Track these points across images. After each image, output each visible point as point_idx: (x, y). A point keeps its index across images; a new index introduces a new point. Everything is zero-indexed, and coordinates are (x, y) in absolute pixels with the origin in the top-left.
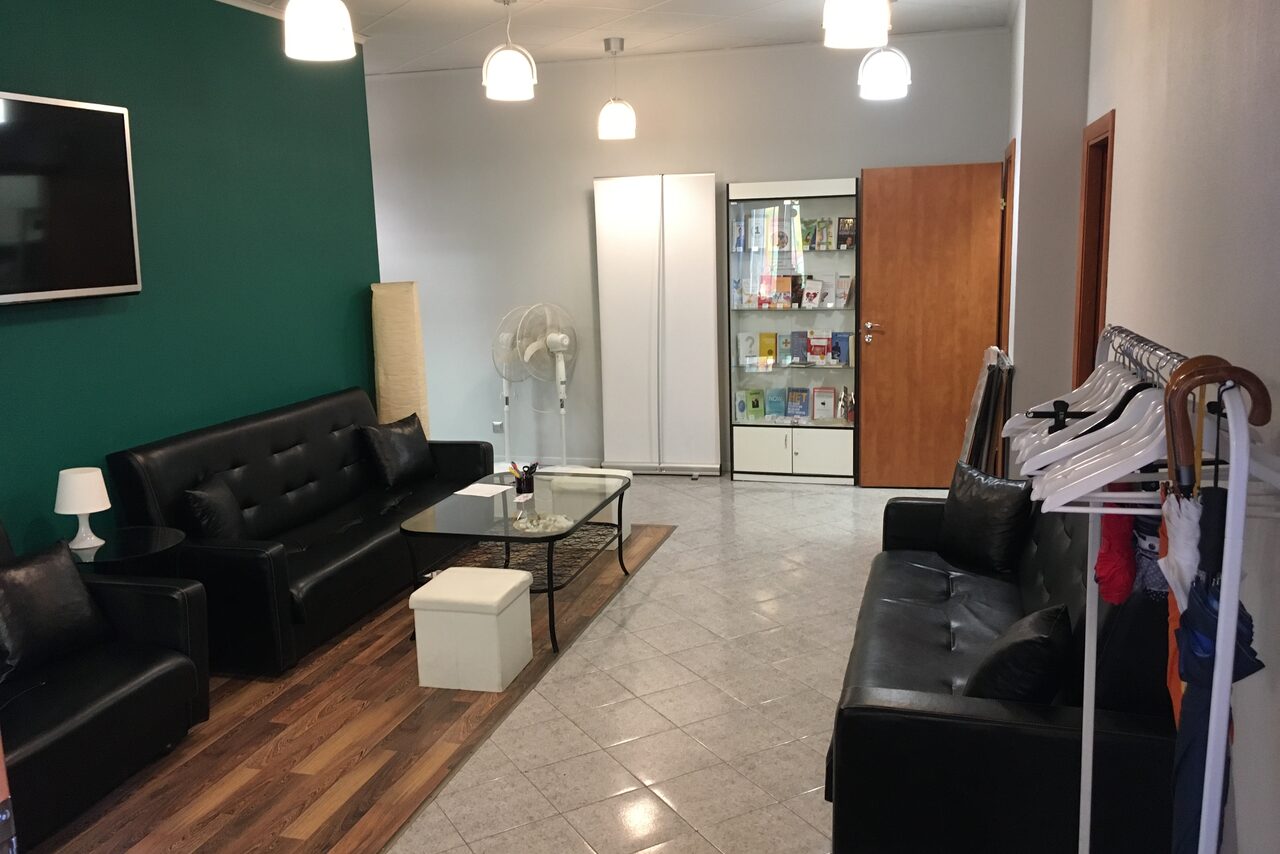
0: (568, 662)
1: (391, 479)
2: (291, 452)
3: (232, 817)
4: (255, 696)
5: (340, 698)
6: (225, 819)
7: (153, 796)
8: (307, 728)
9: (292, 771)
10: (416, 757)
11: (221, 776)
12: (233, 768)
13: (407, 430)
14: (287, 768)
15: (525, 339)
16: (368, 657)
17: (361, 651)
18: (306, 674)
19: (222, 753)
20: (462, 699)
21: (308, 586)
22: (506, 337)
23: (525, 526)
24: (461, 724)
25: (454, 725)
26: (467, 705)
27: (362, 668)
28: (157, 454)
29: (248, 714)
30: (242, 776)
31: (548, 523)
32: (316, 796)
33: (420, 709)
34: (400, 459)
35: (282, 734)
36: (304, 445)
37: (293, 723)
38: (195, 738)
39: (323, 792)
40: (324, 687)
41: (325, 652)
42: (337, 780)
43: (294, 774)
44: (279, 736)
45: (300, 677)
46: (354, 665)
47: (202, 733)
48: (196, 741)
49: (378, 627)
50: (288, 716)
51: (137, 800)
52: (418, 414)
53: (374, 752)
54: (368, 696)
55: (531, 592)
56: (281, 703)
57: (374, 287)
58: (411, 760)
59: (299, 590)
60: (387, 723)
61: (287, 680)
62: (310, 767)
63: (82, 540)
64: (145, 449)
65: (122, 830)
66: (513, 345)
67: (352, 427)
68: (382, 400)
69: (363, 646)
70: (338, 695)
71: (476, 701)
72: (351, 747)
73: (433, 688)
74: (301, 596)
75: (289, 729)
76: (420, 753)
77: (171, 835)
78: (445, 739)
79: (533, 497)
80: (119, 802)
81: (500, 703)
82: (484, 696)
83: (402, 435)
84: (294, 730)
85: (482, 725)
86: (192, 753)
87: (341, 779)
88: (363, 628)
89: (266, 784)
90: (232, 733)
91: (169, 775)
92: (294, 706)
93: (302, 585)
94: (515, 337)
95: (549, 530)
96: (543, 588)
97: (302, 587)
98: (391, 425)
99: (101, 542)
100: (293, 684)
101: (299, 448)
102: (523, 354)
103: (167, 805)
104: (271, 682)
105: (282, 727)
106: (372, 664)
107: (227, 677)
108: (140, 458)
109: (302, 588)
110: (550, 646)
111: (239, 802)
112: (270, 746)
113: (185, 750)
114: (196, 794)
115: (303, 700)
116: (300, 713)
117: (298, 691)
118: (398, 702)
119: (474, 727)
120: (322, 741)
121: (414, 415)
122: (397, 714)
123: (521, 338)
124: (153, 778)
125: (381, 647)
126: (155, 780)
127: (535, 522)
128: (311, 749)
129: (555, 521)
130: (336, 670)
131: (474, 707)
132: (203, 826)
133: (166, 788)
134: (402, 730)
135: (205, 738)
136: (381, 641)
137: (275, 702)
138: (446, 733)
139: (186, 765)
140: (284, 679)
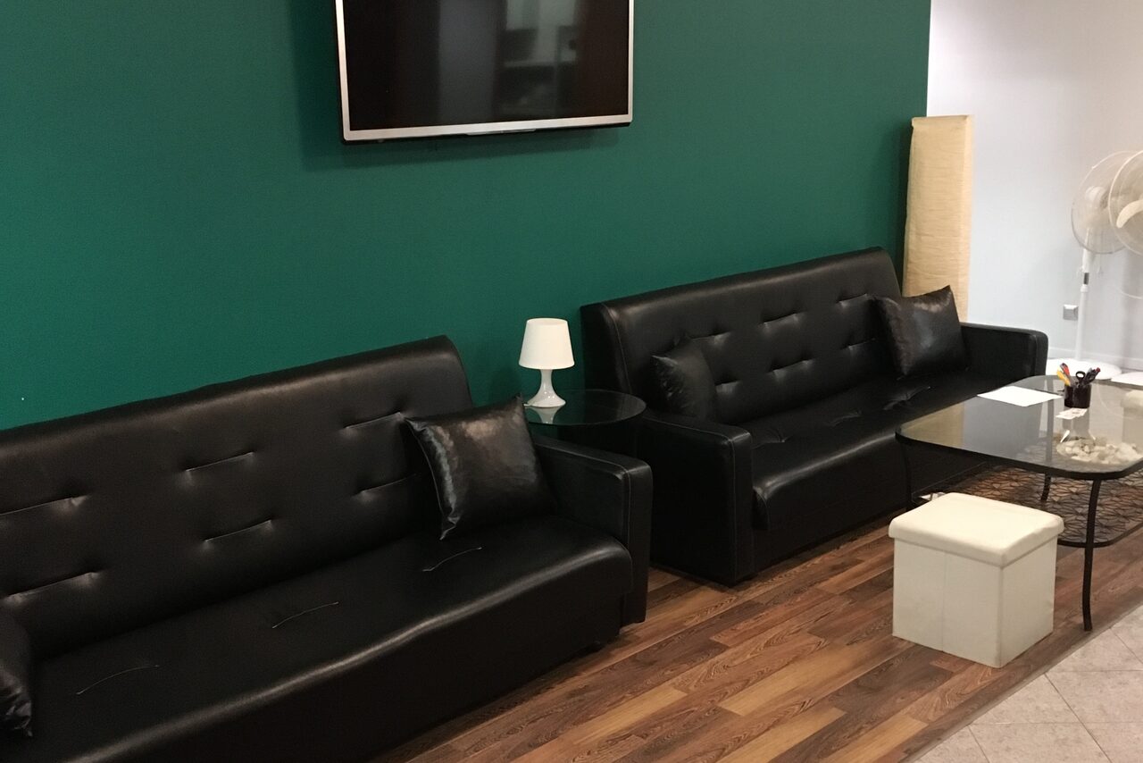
0: (1103, 647)
1: (906, 365)
2: (786, 321)
3: (645, 742)
4: (702, 603)
5: (794, 629)
6: (637, 743)
7: (572, 694)
8: (748, 656)
9: (720, 705)
10: (869, 726)
11: (645, 690)
12: (659, 684)
13: (935, 308)
14: (716, 699)
15: (1120, 197)
16: (839, 584)
17: (832, 576)
18: (762, 591)
19: (651, 664)
20: (945, 665)
21: (775, 487)
22: (1094, 193)
23: (1073, 453)
24: (934, 698)
25: (926, 696)
26: (948, 675)
27: (830, 596)
28: (633, 311)
29: (690, 623)
30: (664, 697)
31: (1107, 452)
32: (740, 743)
33: (888, 665)
34: (920, 343)
35: (721, 656)
36: (802, 314)
37: (735, 646)
38: (628, 639)
39: (749, 739)
40: (780, 611)
41: (789, 568)
42: (768, 729)
43: (721, 710)
44: (716, 658)
45: (756, 592)
46: (820, 591)
47: (637, 634)
48: (630, 642)
49: (860, 548)
50: (732, 636)
51: (556, 694)
52: (952, 288)
53: (819, 706)
54: (828, 633)
55: (1060, 542)
56: (729, 618)
57: (917, 123)
58: (860, 729)
59: (765, 490)
60: (842, 673)
61: (741, 594)
62: (742, 705)
63: (543, 398)
64: (620, 303)
65: (532, 725)
66: (1104, 203)
67: (866, 297)
68: (909, 266)
69: (837, 569)
70: (794, 624)
71: (960, 672)
72: (793, 693)
73: (909, 642)
74: (766, 497)
75: (729, 652)
76: (874, 722)
77: (579, 744)
78: (909, 713)
79: (1087, 414)
80: (538, 693)
81: (994, 682)
82: (974, 667)
83: (927, 312)
84: (736, 654)
85: (961, 706)
86: (621, 656)
87: (772, 730)
88: (842, 547)
89: (689, 713)
90: (667, 642)
91: (594, 674)
92: (741, 626)
93: (769, 484)
94: (1107, 193)
95: (1106, 462)
96: (1078, 540)
97: (769, 486)
98: (914, 299)
99: (560, 403)
100: (746, 599)
101: (795, 318)
102: (1116, 216)
103: (581, 711)
104: (722, 591)
105: (722, 648)
106: (841, 594)
107: (676, 574)
108: (613, 314)
109: (769, 488)
110: (1080, 620)
111: (655, 726)
112: (702, 669)
113: (616, 650)
114: (613, 705)
115: (751, 621)
116: (744, 636)
117: (750, 609)
118: (860, 650)
119: (951, 705)
120: (762, 676)
121: (948, 289)
122: (857, 665)
123: (1116, 194)
124: (575, 675)
125: (857, 575)
126: (576, 678)
127: (1087, 449)
128: (747, 683)
129: (1117, 450)
130: (798, 592)
131: (956, 679)
132: (611, 745)
133: (586, 689)
134: (859, 686)
135: (638, 641)
136: (859, 567)
137: (722, 616)
138: (913, 705)
139: (611, 668)
140: (738, 591)
